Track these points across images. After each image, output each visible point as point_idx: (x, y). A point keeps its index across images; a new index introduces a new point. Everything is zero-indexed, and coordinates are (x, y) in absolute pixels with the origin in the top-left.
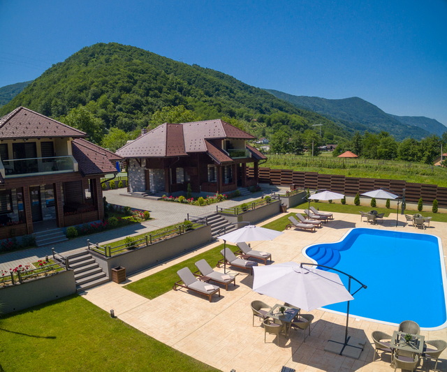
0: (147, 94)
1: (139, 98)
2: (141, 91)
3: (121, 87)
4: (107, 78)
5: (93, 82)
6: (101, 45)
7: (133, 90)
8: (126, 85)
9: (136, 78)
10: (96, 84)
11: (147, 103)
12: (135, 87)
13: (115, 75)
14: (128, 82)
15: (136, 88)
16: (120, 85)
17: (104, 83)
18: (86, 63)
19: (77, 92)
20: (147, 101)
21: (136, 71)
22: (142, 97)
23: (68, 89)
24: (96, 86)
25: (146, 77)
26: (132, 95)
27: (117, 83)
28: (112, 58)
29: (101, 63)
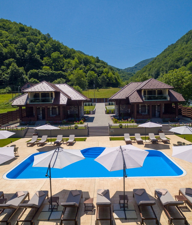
19: (176, 62)
23: (171, 60)
24: (188, 57)
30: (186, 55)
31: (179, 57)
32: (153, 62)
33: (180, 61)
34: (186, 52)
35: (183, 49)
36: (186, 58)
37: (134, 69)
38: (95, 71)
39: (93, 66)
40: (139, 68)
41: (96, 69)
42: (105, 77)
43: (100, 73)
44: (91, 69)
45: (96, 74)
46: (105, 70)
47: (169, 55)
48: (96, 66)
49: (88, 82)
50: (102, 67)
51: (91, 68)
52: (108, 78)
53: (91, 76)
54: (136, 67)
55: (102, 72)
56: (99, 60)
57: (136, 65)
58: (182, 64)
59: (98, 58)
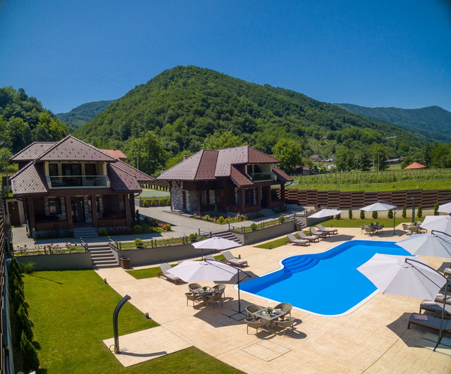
0: (219, 118)
1: (211, 121)
2: (214, 115)
3: (196, 110)
4: (183, 102)
6: (180, 68)
7: (206, 113)
8: (200, 108)
9: (209, 101)
10: (172, 107)
11: (219, 126)
12: (208, 110)
13: (191, 99)
14: (202, 105)
16: (194, 108)
17: (181, 106)
18: (166, 86)
19: (156, 115)
20: (218, 124)
21: (209, 94)
22: (214, 120)
23: (147, 111)
24: (172, 109)
25: (218, 100)
26: (205, 118)
27: (192, 107)
28: (190, 82)
29: (179, 86)
30: (170, 106)
31: (160, 107)
33: (162, 114)
34: (169, 102)
35: (163, 96)
36: (170, 112)
38: (22, 117)
39: (18, 108)
41: (24, 113)
42: (47, 131)
43: (34, 122)
44: (14, 113)
45: (26, 124)
46: (41, 116)
47: (143, 102)
48: (22, 108)
49: (12, 141)
50: (34, 109)
51: (14, 111)
52: (50, 132)
53: (17, 128)
55: (37, 120)
56: (26, 96)
57: (73, 110)
58: (166, 119)
59: (22, 90)
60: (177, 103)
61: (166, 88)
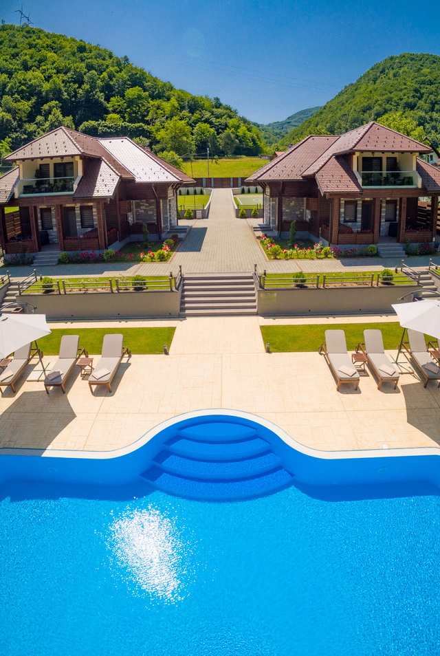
0: (432, 109)
1: (423, 114)
2: (427, 106)
3: (406, 103)
4: (392, 95)
5: (377, 101)
6: (392, 58)
7: (418, 105)
8: (411, 100)
9: (422, 91)
10: (379, 102)
11: (432, 119)
12: (420, 101)
13: (401, 90)
14: (413, 96)
15: (421, 103)
16: (404, 101)
17: (389, 101)
18: (375, 81)
19: (361, 113)
20: (431, 117)
21: (423, 83)
22: (426, 113)
23: (352, 110)
24: (380, 105)
25: (433, 88)
26: (416, 112)
27: (401, 99)
28: (401, 71)
29: (389, 79)
31: (366, 104)
32: (321, 113)
33: (368, 111)
34: (376, 97)
35: (371, 92)
36: (377, 108)
37: (286, 125)
38: (211, 123)
39: (207, 115)
40: (295, 124)
41: (213, 120)
42: (233, 136)
43: (221, 129)
44: (203, 119)
45: (212, 130)
46: (231, 122)
47: (349, 101)
48: (213, 114)
49: (196, 146)
50: (225, 116)
51: (203, 117)
52: (237, 137)
53: (203, 133)
54: (288, 123)
55: (226, 126)
56: (221, 105)
57: (288, 118)
58: (373, 117)
59: (217, 99)
60: (384, 97)
61: (375, 83)
